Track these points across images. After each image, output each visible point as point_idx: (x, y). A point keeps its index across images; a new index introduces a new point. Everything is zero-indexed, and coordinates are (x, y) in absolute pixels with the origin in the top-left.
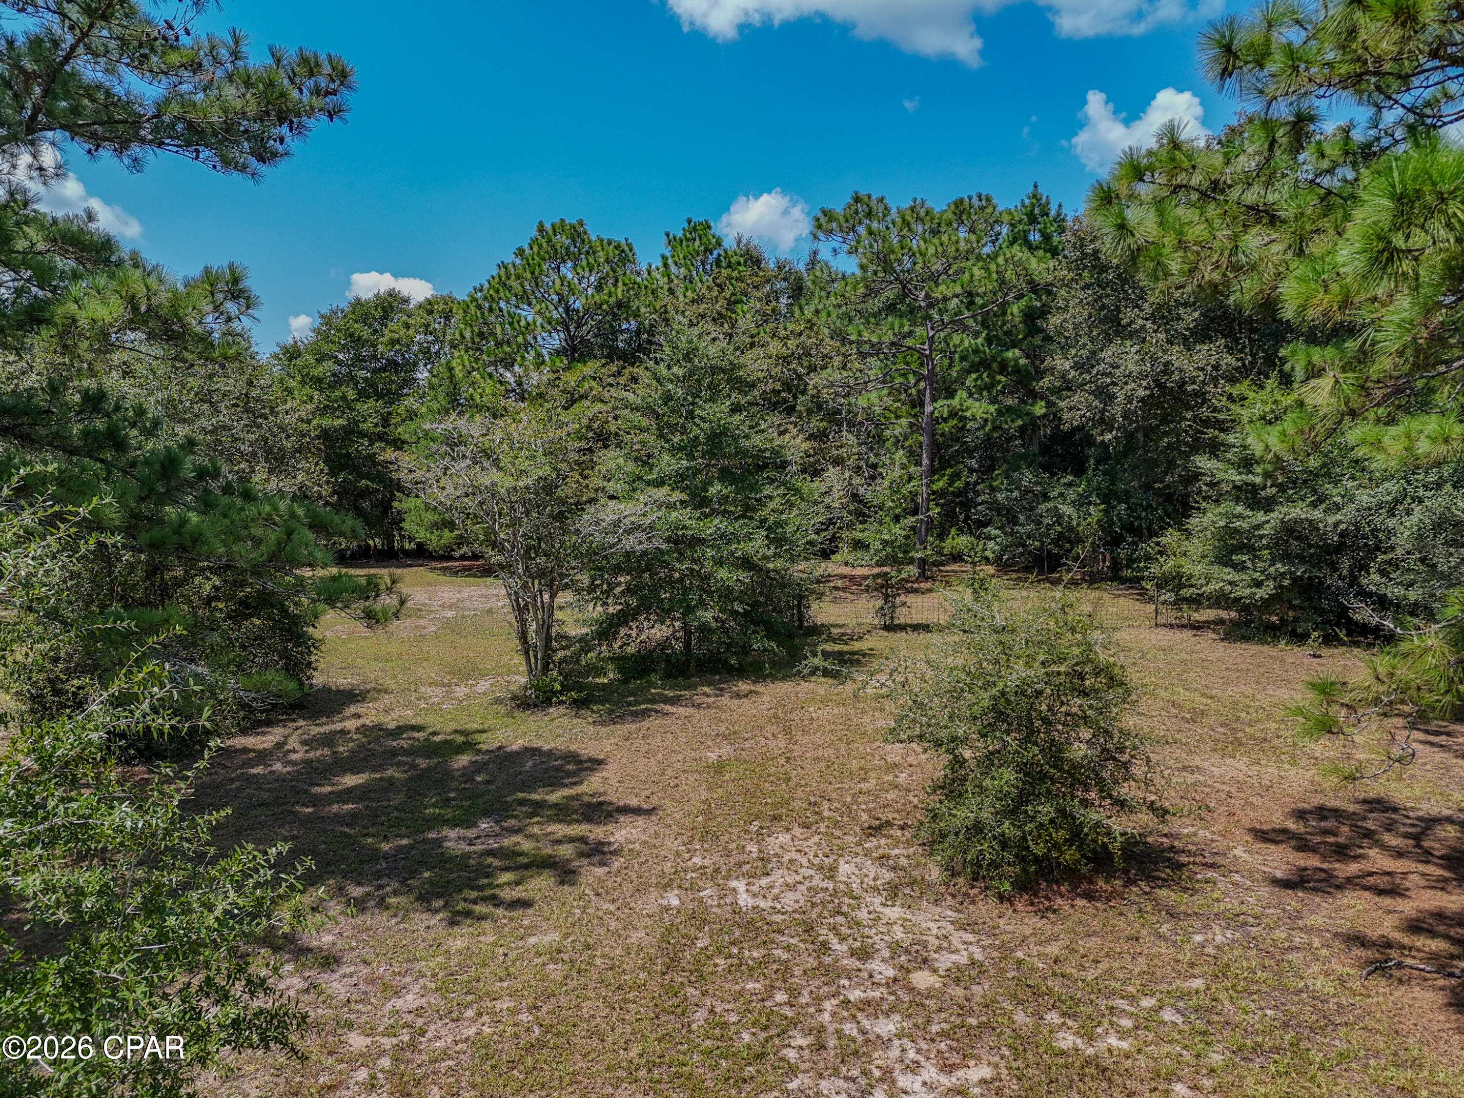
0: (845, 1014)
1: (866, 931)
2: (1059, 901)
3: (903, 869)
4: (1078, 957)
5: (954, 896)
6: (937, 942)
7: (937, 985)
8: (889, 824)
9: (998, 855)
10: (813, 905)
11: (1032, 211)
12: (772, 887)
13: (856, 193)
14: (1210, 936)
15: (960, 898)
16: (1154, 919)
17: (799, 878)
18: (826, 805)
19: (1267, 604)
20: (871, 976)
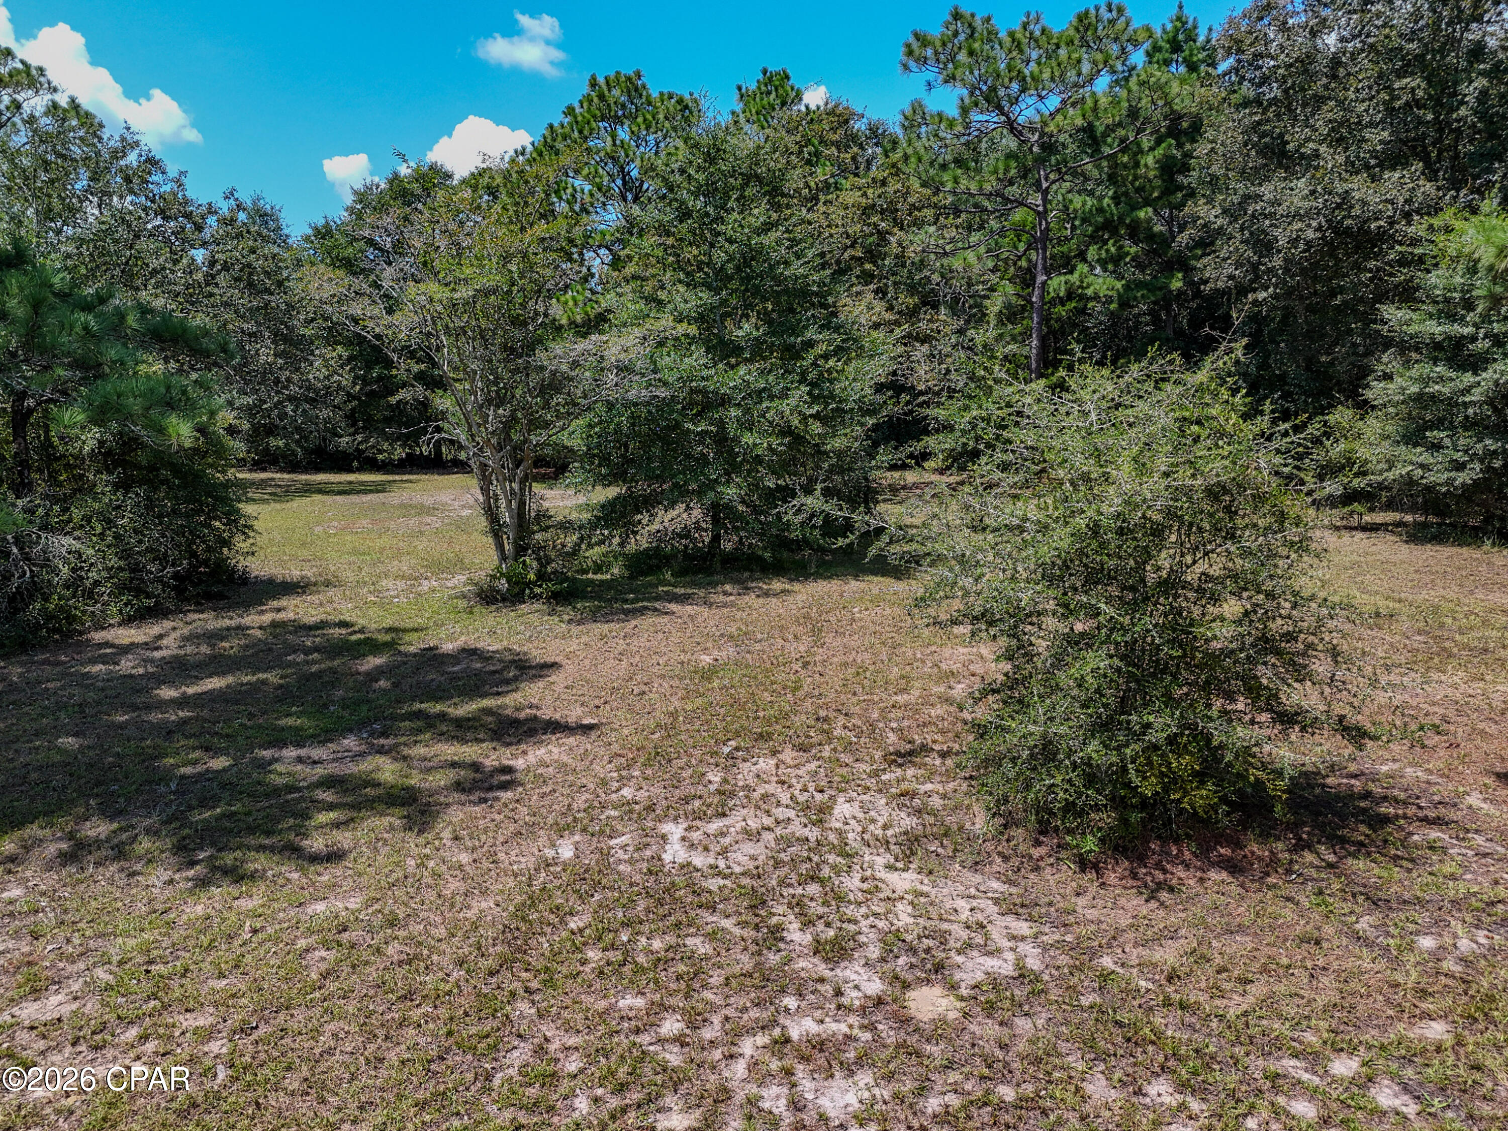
0: (775, 1065)
1: (850, 911)
2: (1180, 872)
3: (933, 813)
4: (1211, 972)
5: (1006, 858)
6: (964, 934)
7: (952, 1015)
8: (925, 749)
9: (1079, 794)
10: (778, 864)
11: (1175, 37)
12: (723, 834)
13: (956, 8)
14: (1448, 940)
15: (1015, 861)
16: (1346, 907)
17: (768, 821)
18: (841, 720)
19: (1469, 493)
20: (839, 993)
